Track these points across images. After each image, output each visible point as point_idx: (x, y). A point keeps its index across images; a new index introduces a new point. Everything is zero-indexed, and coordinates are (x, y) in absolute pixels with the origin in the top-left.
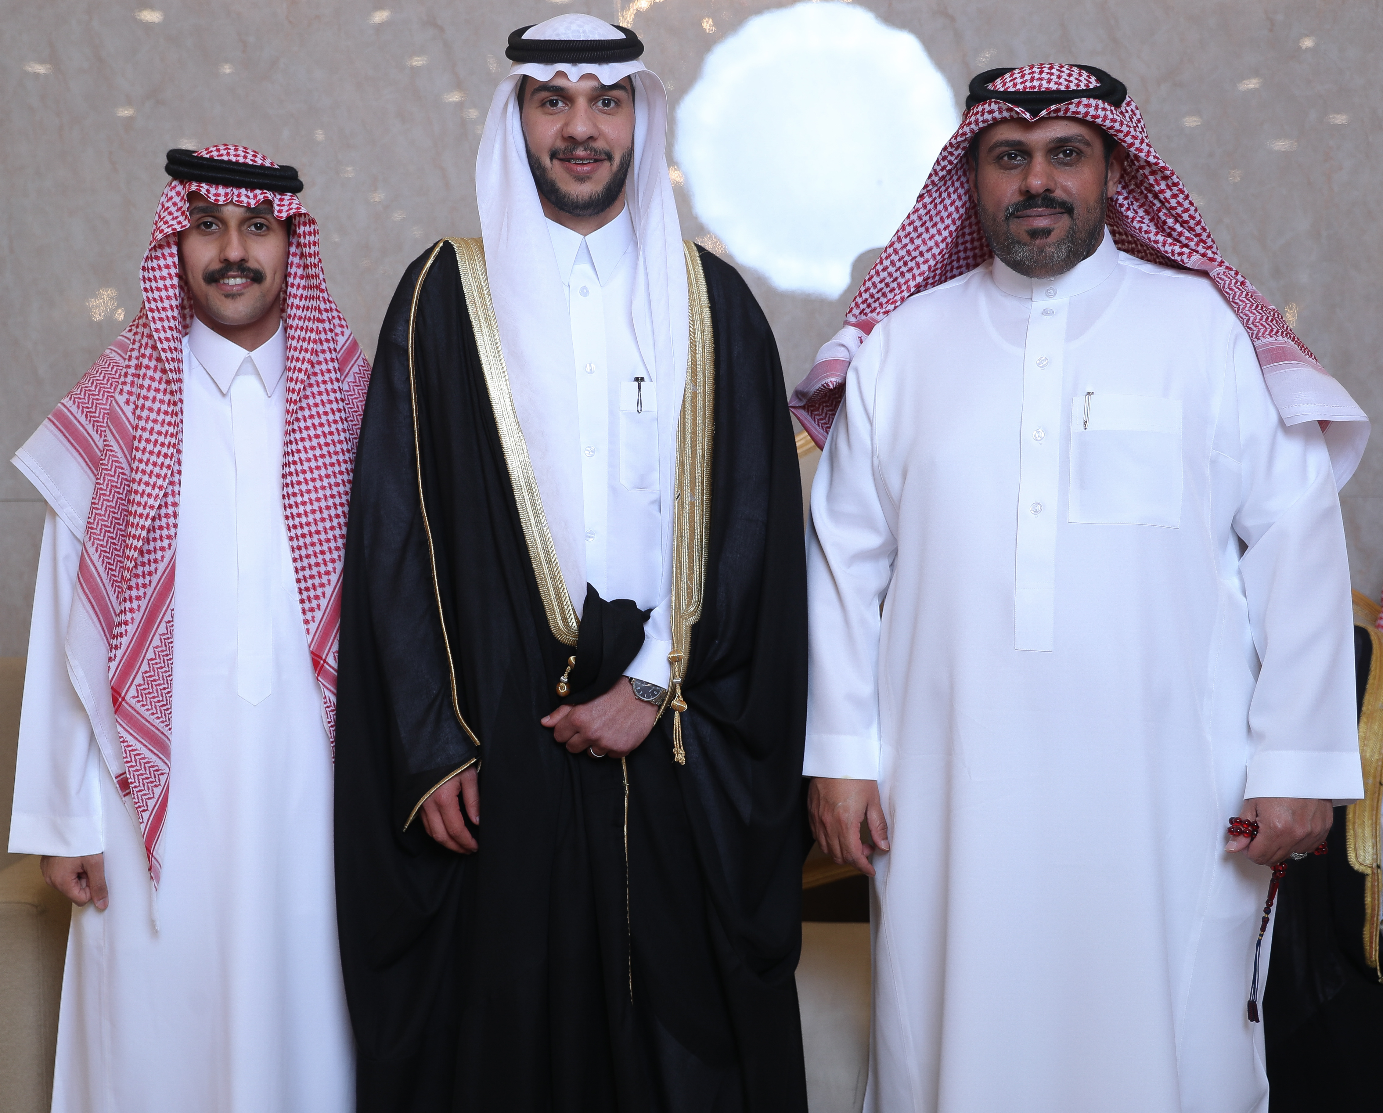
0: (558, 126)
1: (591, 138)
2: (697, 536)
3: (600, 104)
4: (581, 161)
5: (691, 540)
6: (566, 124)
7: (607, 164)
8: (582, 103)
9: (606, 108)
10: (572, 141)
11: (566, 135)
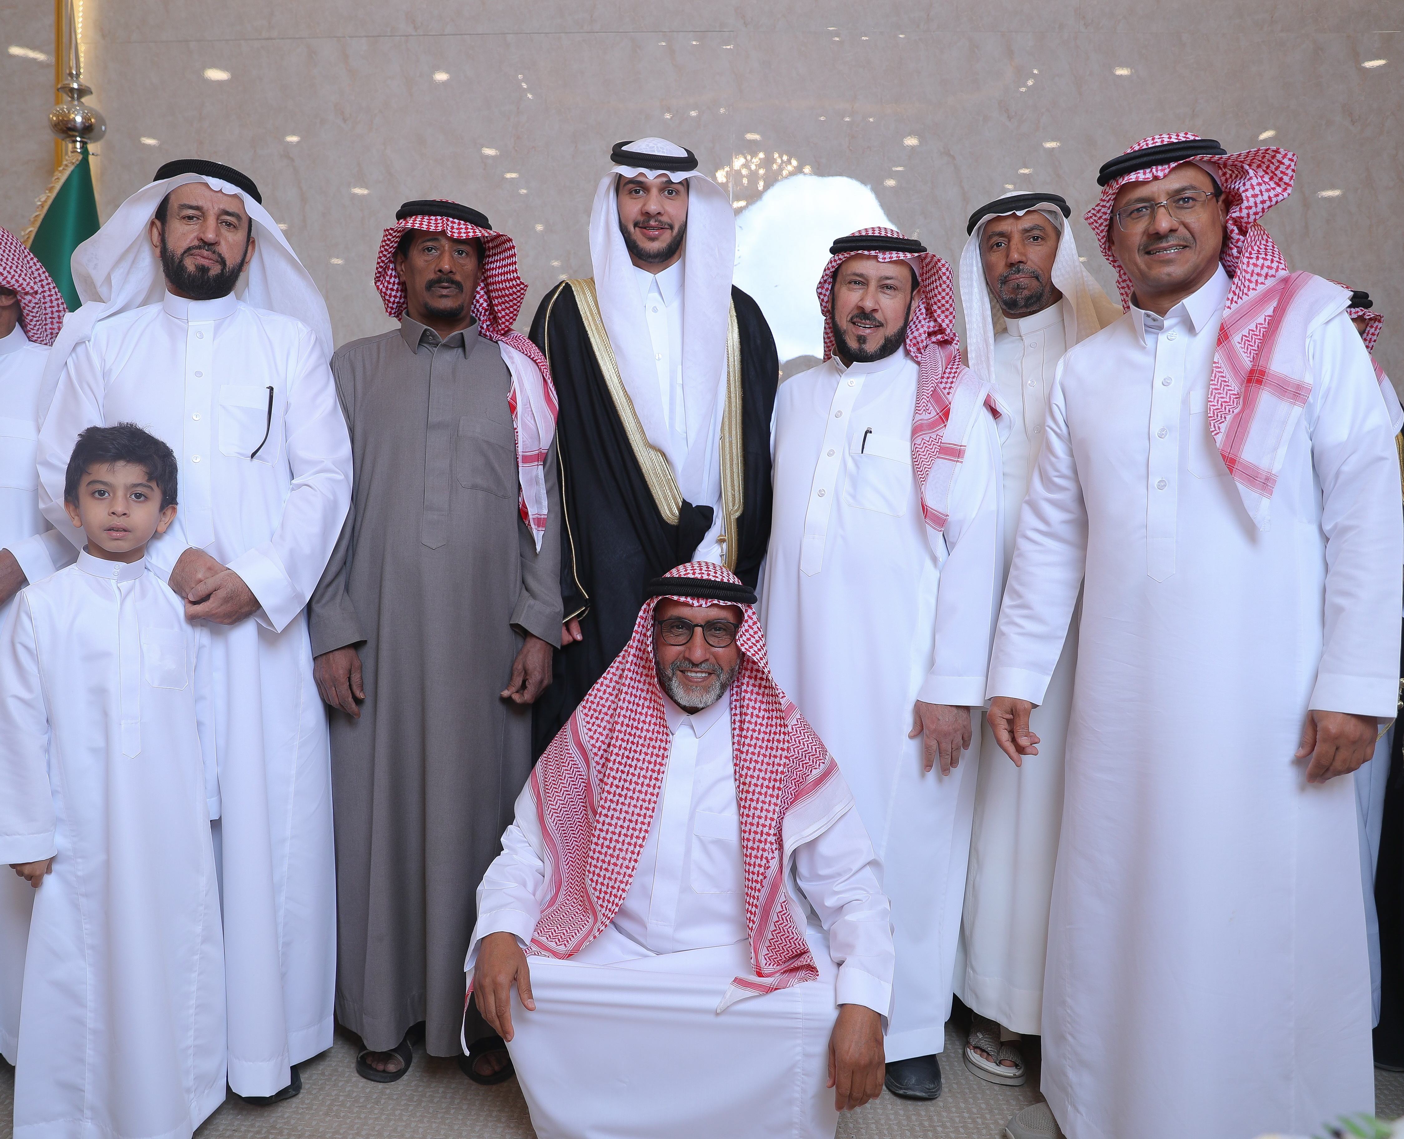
0: (639, 206)
1: (659, 213)
2: (735, 462)
3: (666, 193)
4: (653, 228)
5: (732, 465)
6: (644, 205)
7: (669, 231)
8: (654, 191)
9: (670, 195)
10: (647, 215)
11: (644, 212)
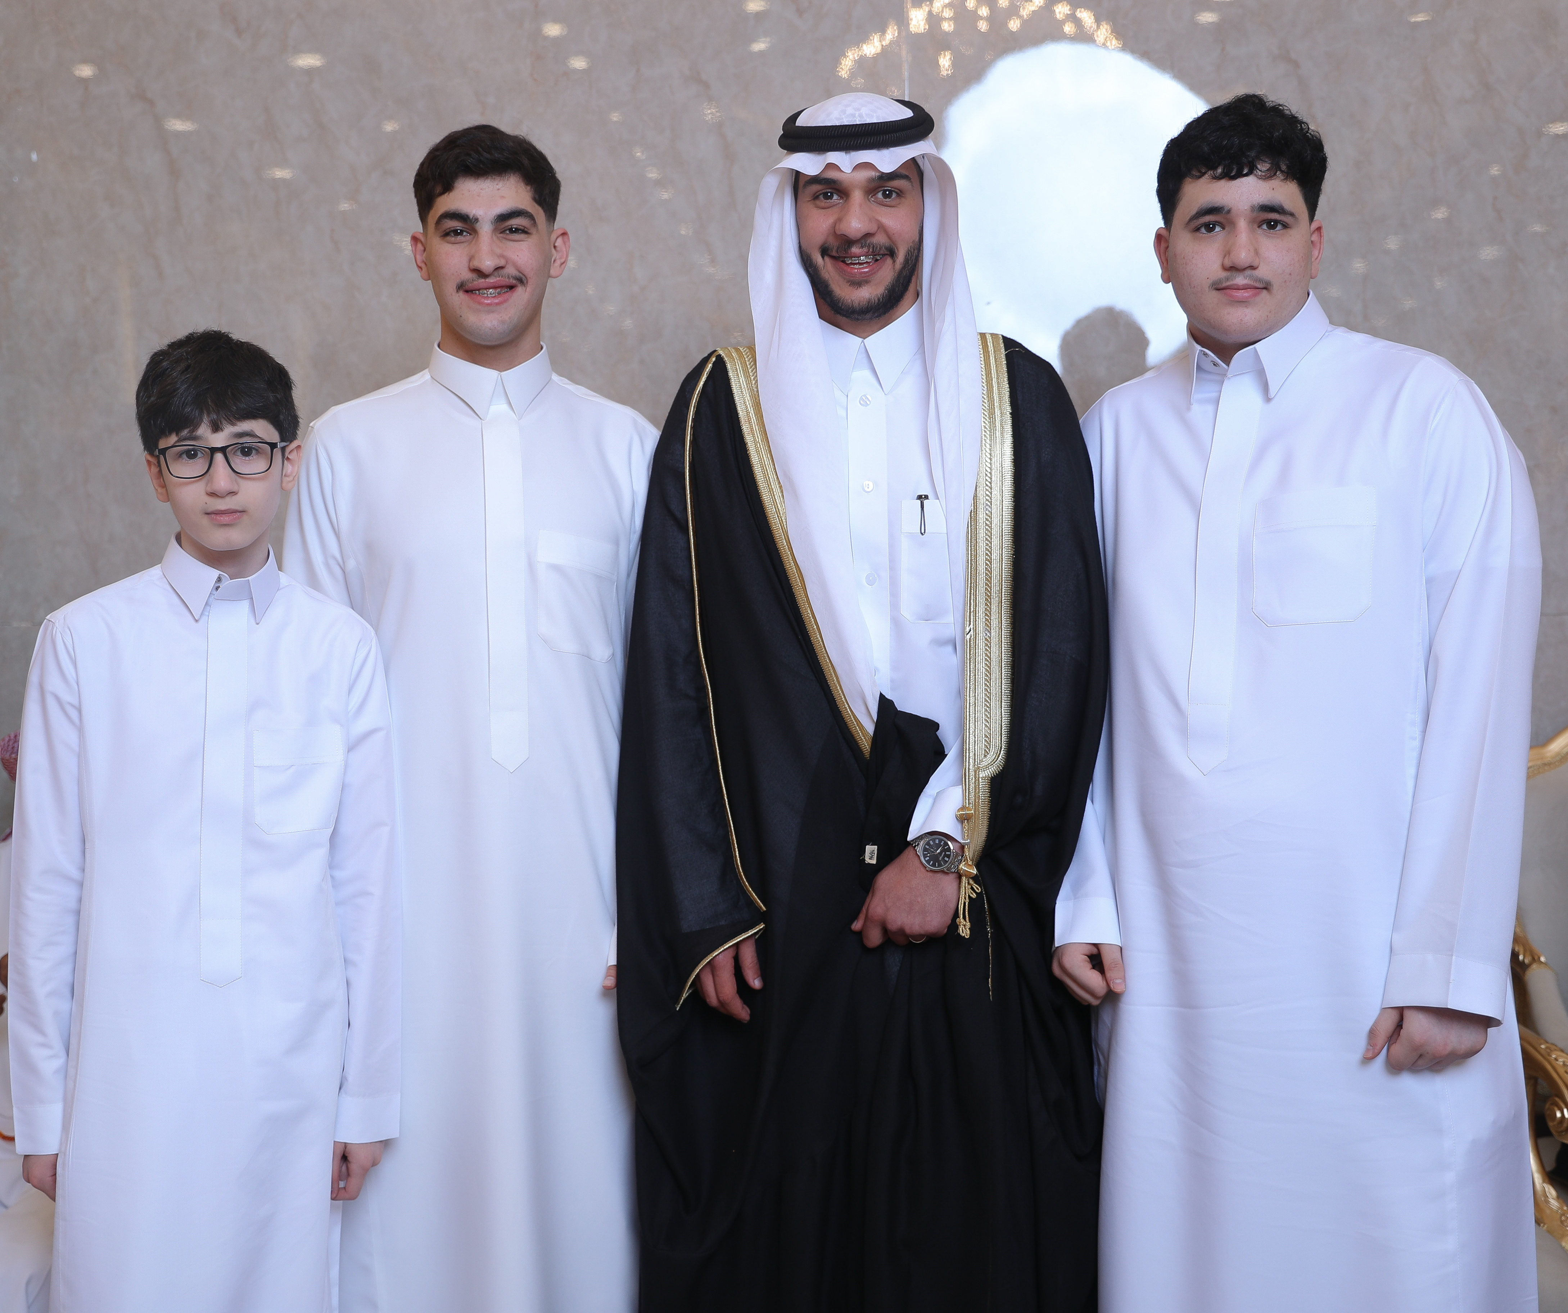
0: (830, 222)
1: (869, 234)
3: (879, 195)
6: (838, 221)
7: (889, 263)
8: (857, 196)
9: (888, 200)
10: (846, 239)
11: (838, 233)
